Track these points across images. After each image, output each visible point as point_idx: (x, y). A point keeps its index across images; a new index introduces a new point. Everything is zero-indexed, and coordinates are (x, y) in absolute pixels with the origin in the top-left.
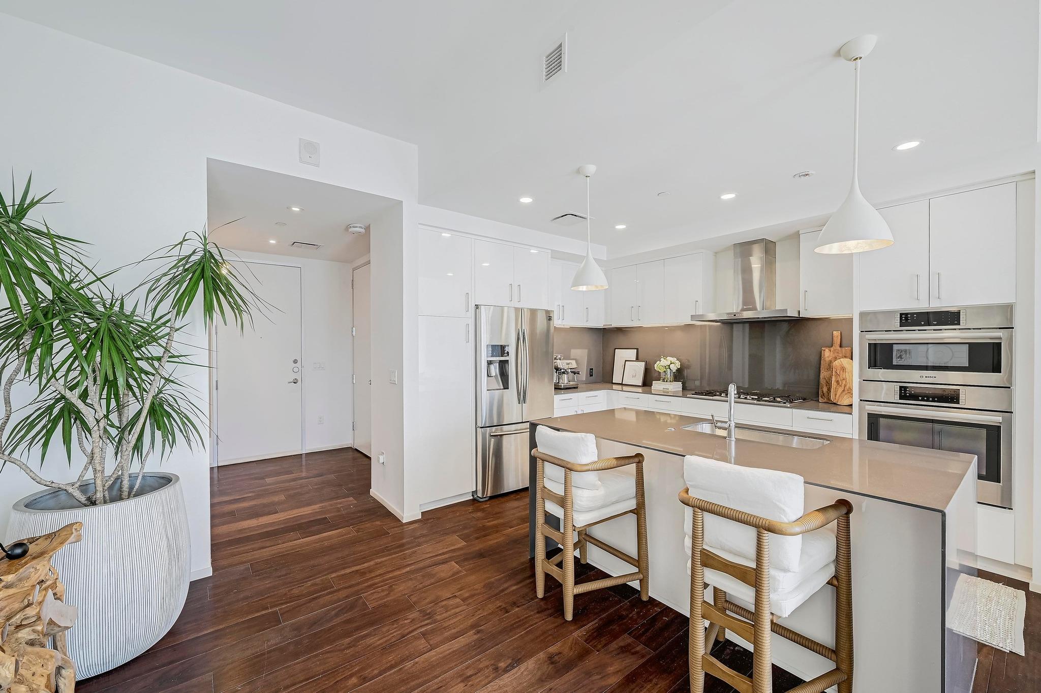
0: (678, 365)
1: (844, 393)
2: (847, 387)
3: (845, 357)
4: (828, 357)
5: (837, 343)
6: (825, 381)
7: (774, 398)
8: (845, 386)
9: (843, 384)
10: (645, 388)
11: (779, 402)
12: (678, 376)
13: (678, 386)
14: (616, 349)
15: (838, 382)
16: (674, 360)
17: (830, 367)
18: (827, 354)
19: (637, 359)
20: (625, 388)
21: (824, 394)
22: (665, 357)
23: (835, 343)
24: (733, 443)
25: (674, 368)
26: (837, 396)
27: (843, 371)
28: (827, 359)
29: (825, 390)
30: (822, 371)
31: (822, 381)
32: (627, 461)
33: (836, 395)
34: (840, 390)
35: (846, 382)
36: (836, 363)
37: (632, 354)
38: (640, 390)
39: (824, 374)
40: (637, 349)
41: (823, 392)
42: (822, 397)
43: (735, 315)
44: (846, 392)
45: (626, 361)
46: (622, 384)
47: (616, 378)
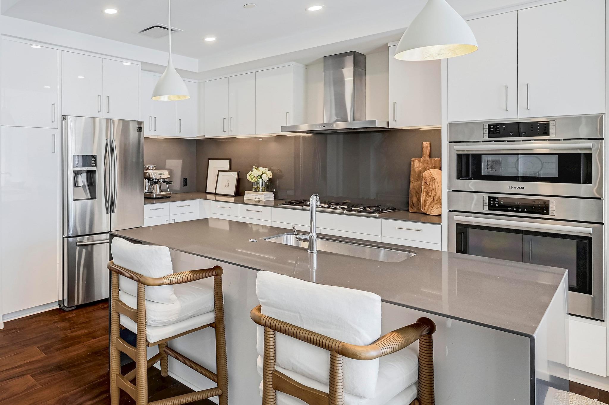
0: (270, 175)
1: (434, 203)
2: (437, 197)
3: (435, 168)
4: (418, 168)
5: (426, 154)
6: (415, 191)
7: (365, 208)
8: (435, 196)
9: (433, 195)
10: (239, 198)
11: (369, 212)
12: (270, 186)
13: (269, 196)
14: (209, 159)
15: (427, 192)
16: (265, 170)
17: (419, 177)
18: (417, 164)
19: (230, 169)
20: (218, 198)
21: (413, 204)
22: (258, 167)
23: (425, 153)
24: (315, 256)
25: (266, 178)
26: (427, 206)
27: (433, 182)
28: (417, 170)
29: (415, 200)
30: (411, 182)
31: (412, 191)
32: (203, 274)
33: (425, 205)
34: (430, 200)
35: (435, 192)
36: (426, 174)
37: (225, 164)
38: (232, 200)
39: (413, 184)
40: (230, 160)
41: (413, 202)
42: (411, 207)
43: (324, 126)
44: (436, 202)
45: (219, 171)
46: (215, 194)
47: (210, 188)
